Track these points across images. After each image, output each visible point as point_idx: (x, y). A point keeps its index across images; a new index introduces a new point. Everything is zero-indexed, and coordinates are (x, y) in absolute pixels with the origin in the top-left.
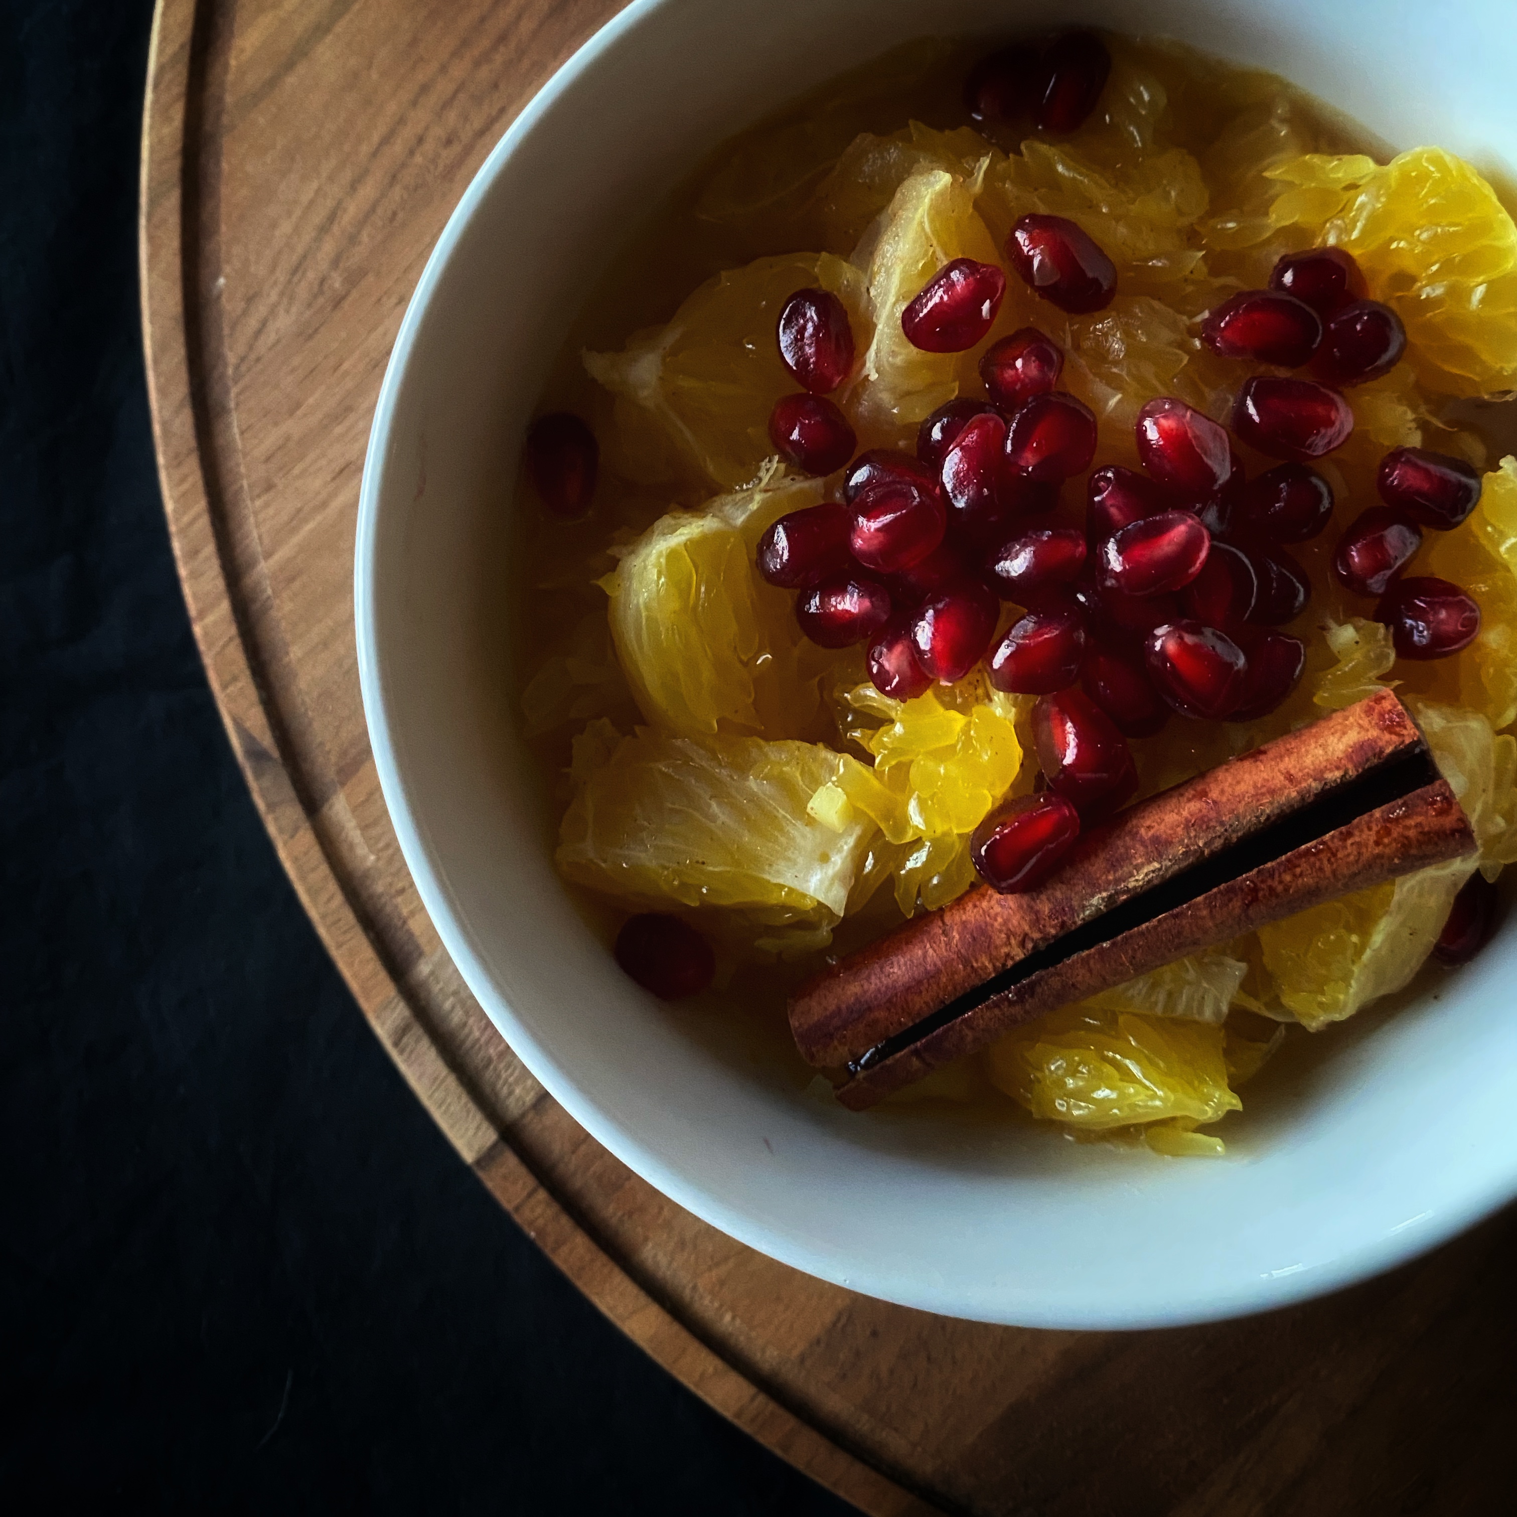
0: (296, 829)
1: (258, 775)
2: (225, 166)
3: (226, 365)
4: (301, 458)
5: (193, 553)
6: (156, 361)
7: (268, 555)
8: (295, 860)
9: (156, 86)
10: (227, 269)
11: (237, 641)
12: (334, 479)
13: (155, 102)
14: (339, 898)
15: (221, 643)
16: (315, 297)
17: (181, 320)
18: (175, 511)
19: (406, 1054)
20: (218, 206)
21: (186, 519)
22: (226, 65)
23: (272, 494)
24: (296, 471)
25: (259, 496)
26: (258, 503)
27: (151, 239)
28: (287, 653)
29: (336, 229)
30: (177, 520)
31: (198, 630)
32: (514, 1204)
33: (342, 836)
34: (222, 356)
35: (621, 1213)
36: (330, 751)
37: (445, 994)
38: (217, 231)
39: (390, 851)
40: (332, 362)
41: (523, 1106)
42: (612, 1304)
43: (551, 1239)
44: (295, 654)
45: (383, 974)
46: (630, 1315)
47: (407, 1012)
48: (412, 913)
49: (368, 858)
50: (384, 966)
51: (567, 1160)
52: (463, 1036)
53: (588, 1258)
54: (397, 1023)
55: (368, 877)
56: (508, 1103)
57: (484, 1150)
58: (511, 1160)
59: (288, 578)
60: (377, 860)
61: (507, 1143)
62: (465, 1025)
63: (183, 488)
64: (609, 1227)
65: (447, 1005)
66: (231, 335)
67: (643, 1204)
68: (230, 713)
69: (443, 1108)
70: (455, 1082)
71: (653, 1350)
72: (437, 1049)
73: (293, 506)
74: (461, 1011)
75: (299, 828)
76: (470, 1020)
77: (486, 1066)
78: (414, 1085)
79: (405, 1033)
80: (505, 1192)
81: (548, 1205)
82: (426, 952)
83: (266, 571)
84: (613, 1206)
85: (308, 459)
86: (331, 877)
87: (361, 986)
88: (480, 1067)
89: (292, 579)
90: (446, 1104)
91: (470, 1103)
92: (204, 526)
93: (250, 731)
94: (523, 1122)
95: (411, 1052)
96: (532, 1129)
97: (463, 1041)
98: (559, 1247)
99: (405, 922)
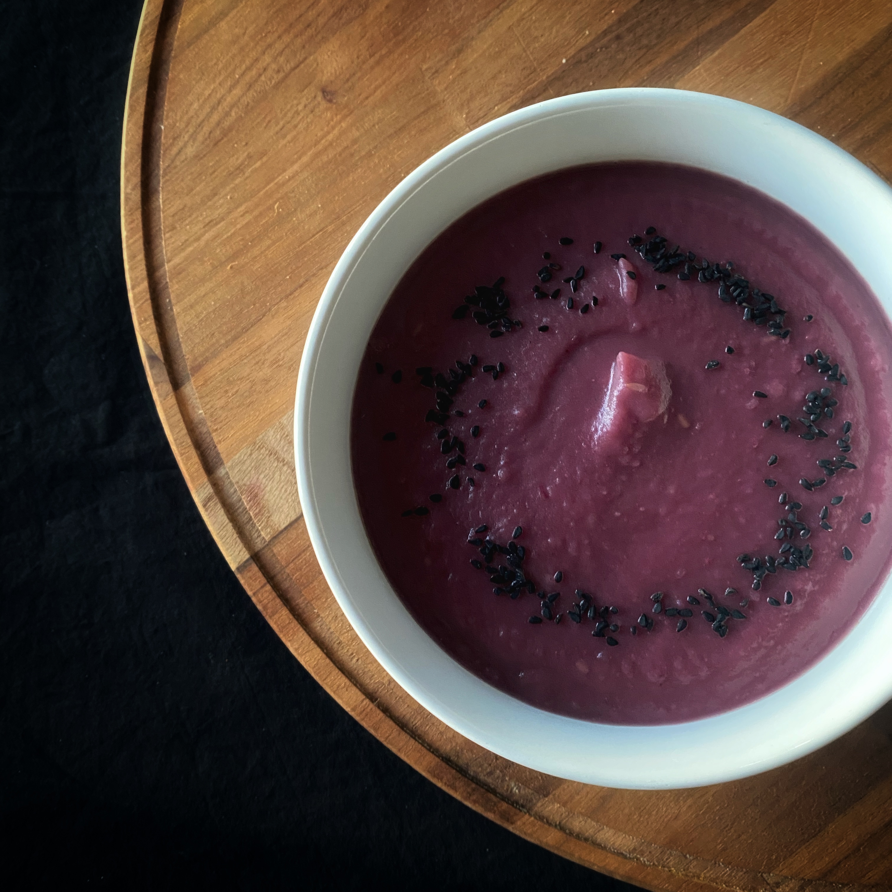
0: (167, 395)
1: (152, 367)
2: (170, 75)
3: (159, 171)
4: (190, 216)
5: (132, 257)
6: (126, 165)
7: (169, 261)
8: (165, 411)
9: (142, 34)
10: (166, 123)
11: (149, 302)
12: (204, 227)
13: (141, 42)
14: (185, 431)
15: (141, 302)
16: (206, 139)
17: (141, 146)
18: (127, 237)
19: (208, 513)
20: (165, 94)
21: (131, 241)
22: (176, 28)
23: (175, 231)
24: (187, 222)
25: (168, 232)
26: (167, 235)
27: (131, 106)
28: (172, 310)
29: (220, 108)
30: (127, 241)
31: (130, 295)
32: (254, 591)
33: (190, 402)
34: (158, 165)
35: (307, 602)
36: (188, 359)
37: (232, 484)
38: (162, 106)
39: (212, 410)
40: (211, 171)
41: (264, 543)
42: (297, 646)
43: (269, 611)
44: (176, 310)
45: (202, 470)
46: (306, 653)
47: (212, 491)
48: (220, 442)
49: (201, 414)
50: (203, 467)
51: (283, 572)
52: (238, 506)
53: (288, 622)
54: (206, 495)
55: (200, 423)
56: (257, 541)
57: (241, 563)
58: (255, 568)
59: (178, 272)
60: (205, 414)
61: (254, 560)
62: (241, 499)
63: (132, 226)
64: (300, 608)
65: (232, 490)
66: (164, 155)
67: (318, 596)
68: (142, 336)
69: (224, 540)
70: (232, 528)
71: (315, 672)
72: (224, 510)
73: (184, 238)
74: (239, 492)
75: (168, 395)
76: (243, 497)
77: (248, 522)
78: (210, 528)
79: (209, 501)
80: (249, 585)
81: (271, 593)
82: (225, 462)
83: (167, 269)
84: (303, 598)
85: (194, 216)
86: (182, 420)
87: (190, 476)
88: (245, 522)
89: (180, 273)
90: (226, 538)
91: (238, 538)
92: (140, 245)
93: (150, 345)
94: (263, 551)
95: (211, 510)
96: (267, 555)
97: (238, 509)
98: (274, 615)
99: (216, 447)
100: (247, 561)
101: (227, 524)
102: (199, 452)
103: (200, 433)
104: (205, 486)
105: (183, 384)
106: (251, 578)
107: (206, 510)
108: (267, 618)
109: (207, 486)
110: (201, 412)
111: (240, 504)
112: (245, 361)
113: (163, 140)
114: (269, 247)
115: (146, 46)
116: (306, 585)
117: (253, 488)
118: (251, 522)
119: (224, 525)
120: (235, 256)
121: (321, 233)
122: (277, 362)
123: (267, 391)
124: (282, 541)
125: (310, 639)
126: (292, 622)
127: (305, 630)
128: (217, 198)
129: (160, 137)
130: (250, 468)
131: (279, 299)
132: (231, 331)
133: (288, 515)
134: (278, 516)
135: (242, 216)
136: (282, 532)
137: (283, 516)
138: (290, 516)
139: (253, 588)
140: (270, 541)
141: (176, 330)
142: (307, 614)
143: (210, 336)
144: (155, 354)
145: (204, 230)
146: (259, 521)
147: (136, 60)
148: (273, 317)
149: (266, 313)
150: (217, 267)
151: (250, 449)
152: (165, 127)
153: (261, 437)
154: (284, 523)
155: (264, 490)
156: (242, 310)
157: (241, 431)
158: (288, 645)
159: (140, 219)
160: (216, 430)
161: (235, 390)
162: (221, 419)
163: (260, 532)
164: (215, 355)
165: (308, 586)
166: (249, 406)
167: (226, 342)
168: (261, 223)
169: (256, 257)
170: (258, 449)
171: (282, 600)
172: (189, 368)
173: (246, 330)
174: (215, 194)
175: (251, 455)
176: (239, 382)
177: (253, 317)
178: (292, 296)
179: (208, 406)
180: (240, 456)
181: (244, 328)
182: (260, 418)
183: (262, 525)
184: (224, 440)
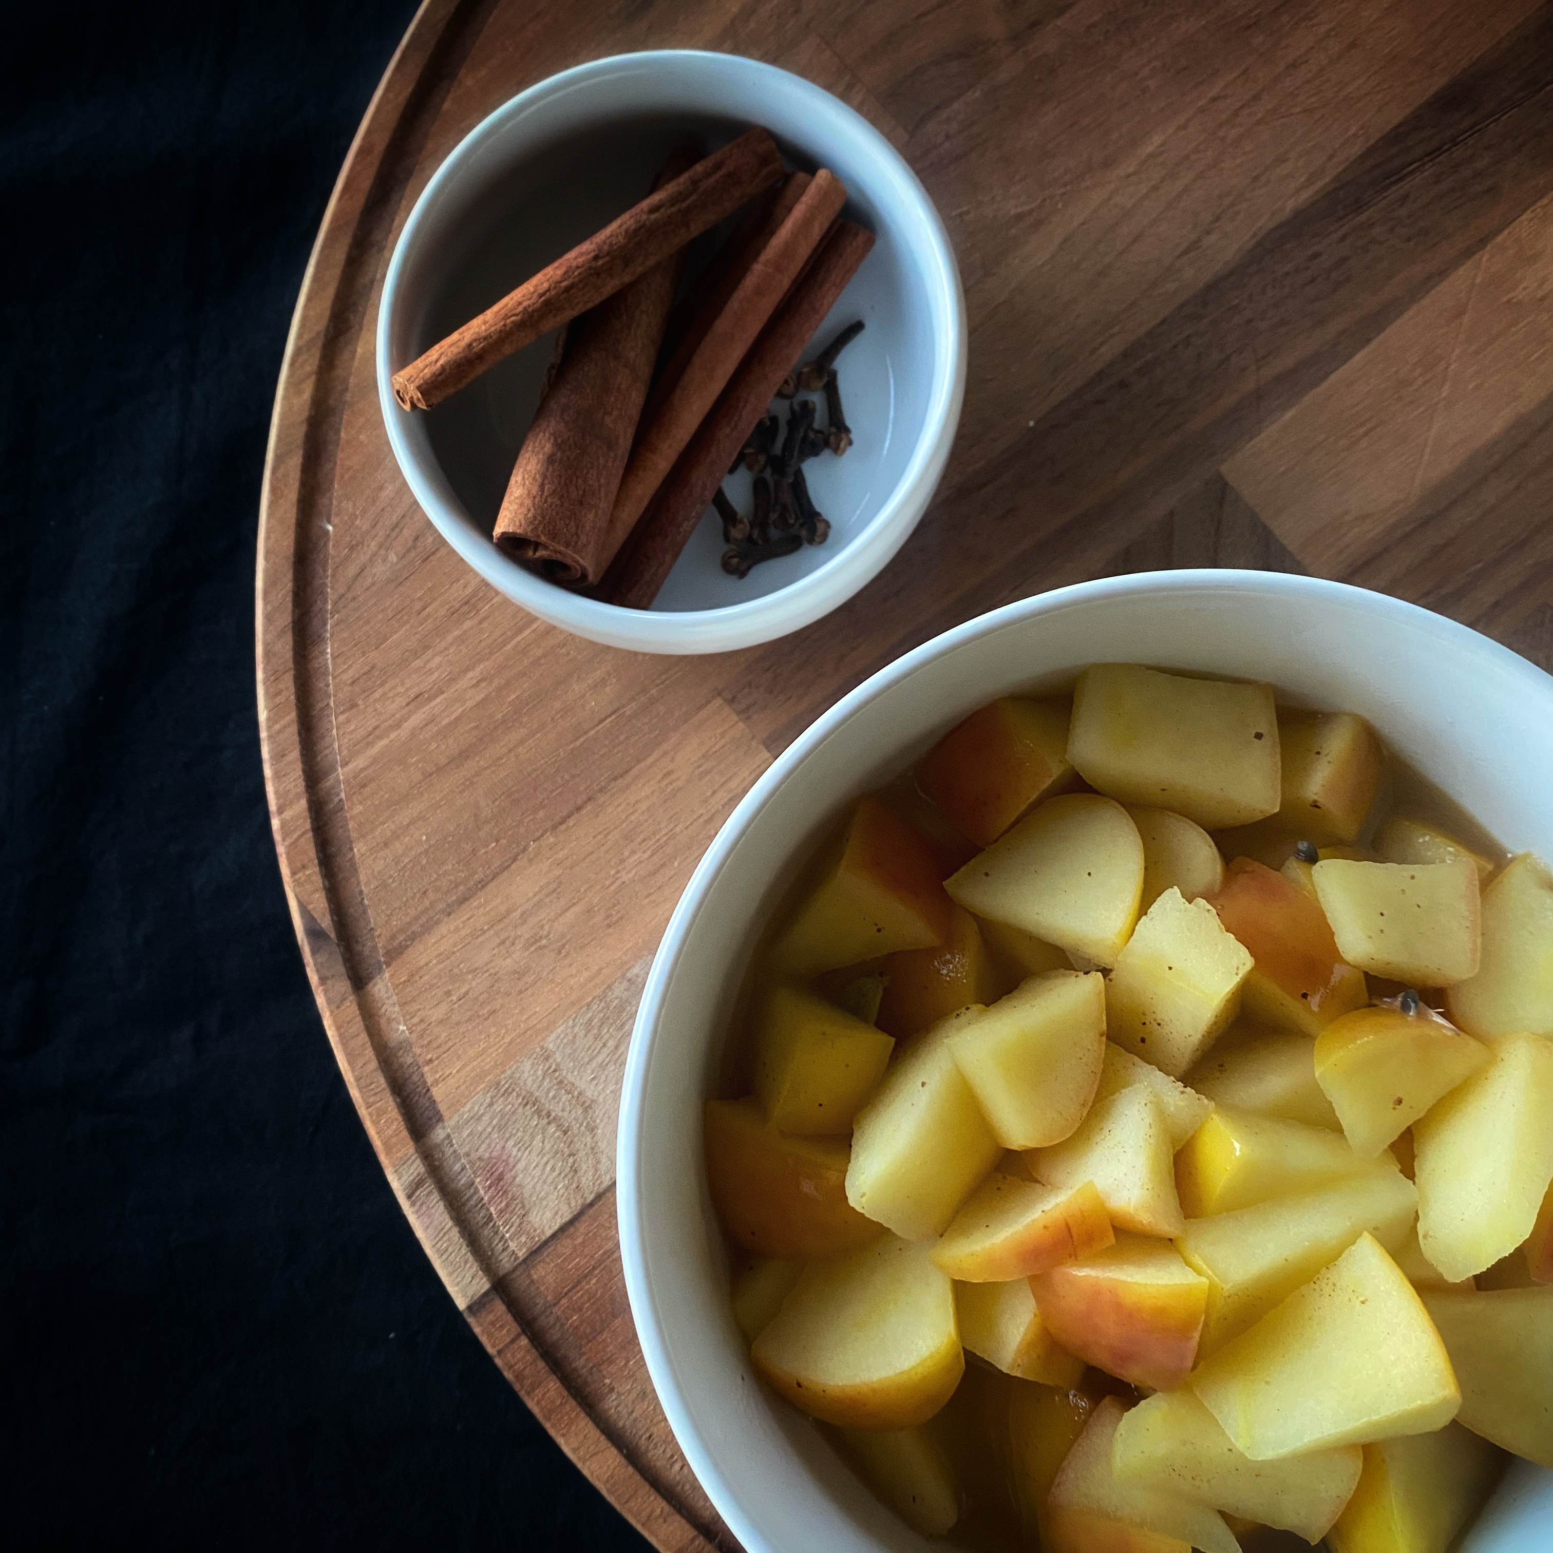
0: (343, 1000)
1: (314, 952)
2: (342, 434)
3: (326, 602)
4: (382, 685)
5: (278, 756)
6: (266, 593)
7: (345, 764)
8: (338, 1028)
9: (292, 364)
10: (336, 520)
11: (310, 834)
12: (408, 704)
13: (291, 376)
14: (374, 1064)
15: (295, 836)
16: (409, 551)
17: (292, 559)
18: (269, 719)
19: (416, 1207)
20: (333, 469)
21: (277, 727)
22: (354, 352)
23: (354, 710)
24: (377, 695)
25: (342, 713)
26: (342, 718)
27: (274, 490)
28: (351, 849)
30: (269, 728)
31: (275, 823)
32: (497, 1348)
33: (383, 1011)
34: (323, 593)
35: (591, 1365)
36: (380, 936)
37: (457, 1158)
38: (330, 488)
39: (423, 1026)
40: (418, 606)
41: (515, 1260)
42: (576, 1445)
43: (527, 1382)
44: (358, 850)
45: (405, 1133)
46: (591, 1457)
47: (422, 1169)
48: (437, 1082)
49: (403, 1031)
50: (408, 1128)
51: (548, 1313)
52: (468, 1195)
53: (559, 1402)
54: (411, 1178)
55: (401, 1049)
56: (500, 1258)
57: (476, 1298)
58: (500, 1307)
59: (361, 784)
60: (410, 1033)
61: (498, 1292)
62: (473, 1183)
63: (278, 700)
64: (580, 1376)
65: (457, 1167)
66: (333, 576)
67: (612, 1356)
68: (296, 896)
69: (444, 1257)
70: (458, 1235)
71: (608, 1490)
72: (445, 1206)
73: (371, 723)
74: (470, 1172)
75: (345, 999)
76: (478, 1180)
77: (486, 1223)
78: (420, 1233)
79: (417, 1188)
80: (490, 1336)
81: (528, 1351)
82: (446, 1118)
83: (341, 778)
84: (585, 1357)
85: (388, 686)
86: (369, 1044)
87: (385, 1144)
88: (481, 1224)
89: (363, 786)
90: (448, 1253)
91: (469, 1253)
92: (292, 733)
93: (313, 913)
94: (514, 1275)
95: (422, 1205)
96: (521, 1283)
97: (468, 1200)
98: (534, 1390)
99: (428, 1090)
100: (486, 1294)
101: (450, 1229)
102: (398, 1100)
103: (401, 1066)
104: (411, 1161)
105: (370, 978)
106: (493, 1324)
107: (413, 1204)
108: (522, 1394)
109: (414, 1161)
110: (402, 1028)
111: (472, 1191)
112: (481, 939)
113: (331, 551)
114: (522, 742)
115: (300, 383)
116: (591, 1337)
117: (496, 1163)
118: (491, 1224)
119: (444, 1231)
120: (464, 755)
121: (614, 717)
122: (536, 941)
123: (521, 992)
124: (548, 1260)
125: (598, 1433)
126: (566, 1403)
127: (589, 1415)
128: (430, 653)
129: (326, 545)
130: (489, 1130)
131: (541, 831)
132: (457, 886)
133: (557, 1213)
134: (540, 1213)
135: (474, 686)
136: (546, 1243)
137: (548, 1214)
138: (560, 1213)
139: (497, 1342)
140: (525, 1261)
141: (359, 883)
142: (592, 1387)
143: (418, 895)
144: (321, 927)
145: (407, 709)
146: (505, 1223)
147: (282, 408)
148: (530, 861)
149: (518, 854)
150: (431, 775)
151: (490, 1094)
152: (334, 526)
153: (509, 1072)
154: (550, 1227)
155: (514, 1167)
156: (474, 852)
157: (475, 1063)
158: (561, 1442)
159: (292, 689)
160: (431, 1061)
161: (463, 990)
162: (439, 1041)
163: (506, 1241)
164: (428, 928)
165: (594, 1338)
166: (488, 1018)
167: (448, 905)
168: (510, 699)
169: (500, 758)
170: (503, 1095)
171: (547, 1363)
172: (381, 952)
173: (482, 884)
174: (427, 648)
175: (491, 1105)
176: (470, 977)
177: (496, 863)
178: (563, 827)
179: (416, 1020)
180: (473, 1108)
181: (480, 882)
182: (508, 1039)
183: (513, 1230)
184: (443, 1080)
